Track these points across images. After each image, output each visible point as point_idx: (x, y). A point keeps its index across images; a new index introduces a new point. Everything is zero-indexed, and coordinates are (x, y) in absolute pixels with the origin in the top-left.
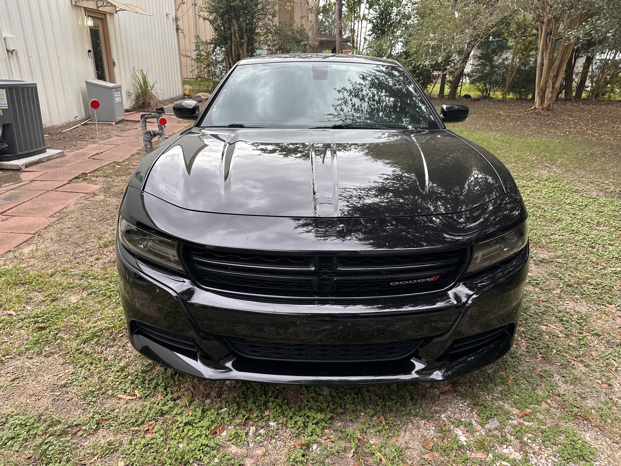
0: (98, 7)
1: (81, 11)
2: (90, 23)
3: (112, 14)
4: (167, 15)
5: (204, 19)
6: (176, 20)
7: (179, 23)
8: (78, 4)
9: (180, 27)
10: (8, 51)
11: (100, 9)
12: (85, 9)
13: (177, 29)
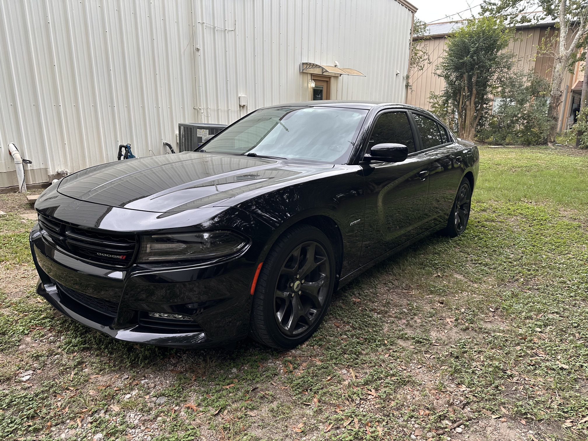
0: (323, 73)
1: (308, 77)
2: (312, 85)
3: (336, 77)
4: (397, 74)
5: (439, 76)
6: (407, 78)
7: (410, 81)
8: (304, 71)
9: (409, 84)
10: (240, 106)
11: (324, 74)
12: (312, 75)
13: (407, 86)
